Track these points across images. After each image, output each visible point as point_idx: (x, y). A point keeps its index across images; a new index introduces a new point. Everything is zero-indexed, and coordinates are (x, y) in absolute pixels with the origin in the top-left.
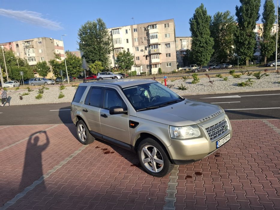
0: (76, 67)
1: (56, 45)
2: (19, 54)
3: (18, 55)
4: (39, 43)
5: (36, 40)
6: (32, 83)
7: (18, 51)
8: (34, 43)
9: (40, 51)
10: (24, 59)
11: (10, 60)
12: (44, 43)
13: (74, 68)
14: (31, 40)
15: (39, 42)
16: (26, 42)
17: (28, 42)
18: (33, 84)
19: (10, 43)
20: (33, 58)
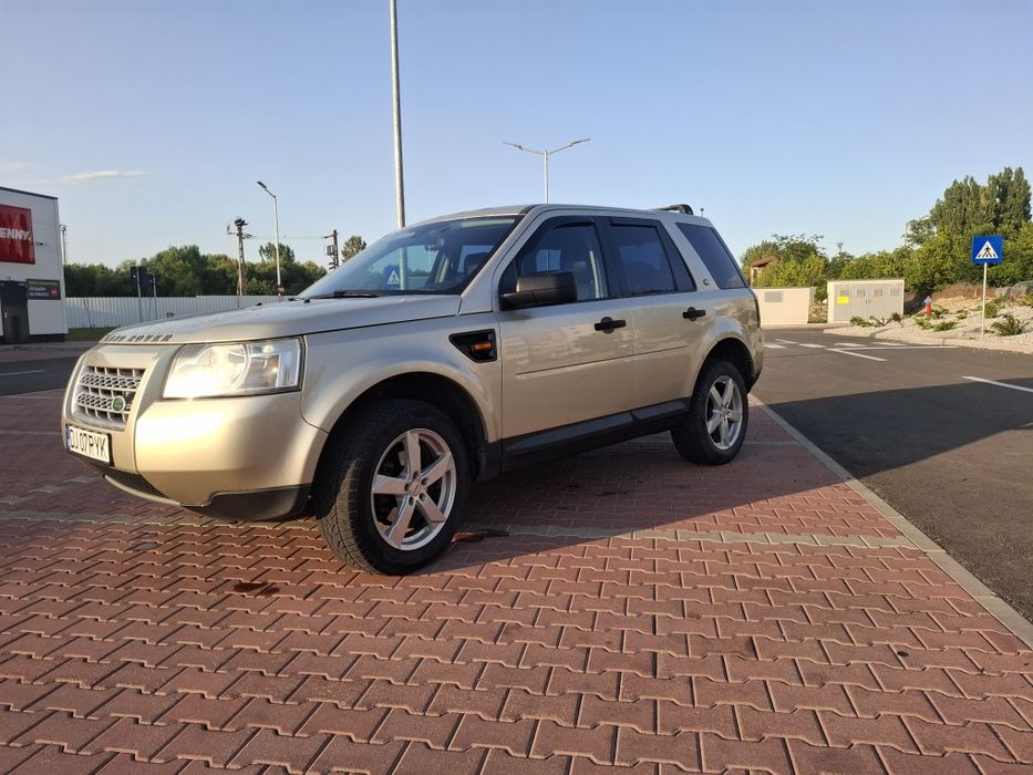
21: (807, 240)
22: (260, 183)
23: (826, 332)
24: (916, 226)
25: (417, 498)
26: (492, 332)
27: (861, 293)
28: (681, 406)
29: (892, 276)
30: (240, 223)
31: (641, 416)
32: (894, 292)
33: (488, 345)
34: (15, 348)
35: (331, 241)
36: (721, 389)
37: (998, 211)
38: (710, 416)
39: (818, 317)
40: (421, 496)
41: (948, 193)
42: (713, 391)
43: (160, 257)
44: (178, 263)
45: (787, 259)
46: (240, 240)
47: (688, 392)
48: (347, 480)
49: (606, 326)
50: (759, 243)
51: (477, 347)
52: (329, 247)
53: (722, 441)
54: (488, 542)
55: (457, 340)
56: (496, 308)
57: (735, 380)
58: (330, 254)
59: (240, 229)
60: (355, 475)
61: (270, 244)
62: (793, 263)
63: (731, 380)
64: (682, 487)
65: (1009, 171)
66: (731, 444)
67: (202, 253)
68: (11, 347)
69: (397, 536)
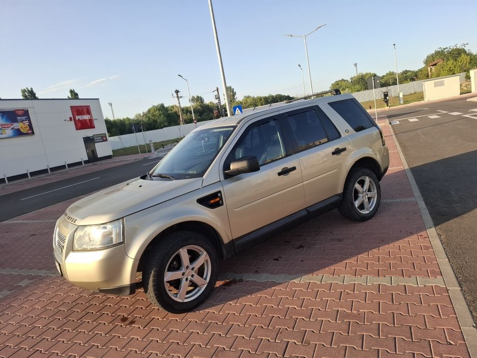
22: (179, 75)
23: (468, 100)
25: (189, 278)
26: (220, 192)
28: (338, 198)
30: (177, 92)
31: (311, 210)
33: (218, 199)
34: (93, 165)
35: (216, 93)
36: (362, 183)
38: (356, 198)
39: (466, 91)
40: (192, 276)
42: (357, 186)
43: (149, 111)
44: (156, 112)
45: (448, 59)
46: (178, 100)
47: (340, 190)
48: (151, 278)
49: (285, 172)
50: (433, 52)
51: (212, 202)
52: (216, 96)
53: (366, 209)
54: (233, 287)
55: (201, 201)
56: (222, 178)
57: (370, 177)
58: (216, 99)
59: (177, 95)
60: (154, 276)
61: (193, 97)
62: (451, 62)
63: (367, 178)
64: (339, 240)
66: (371, 210)
67: (166, 106)
68: (91, 164)
69: (181, 296)
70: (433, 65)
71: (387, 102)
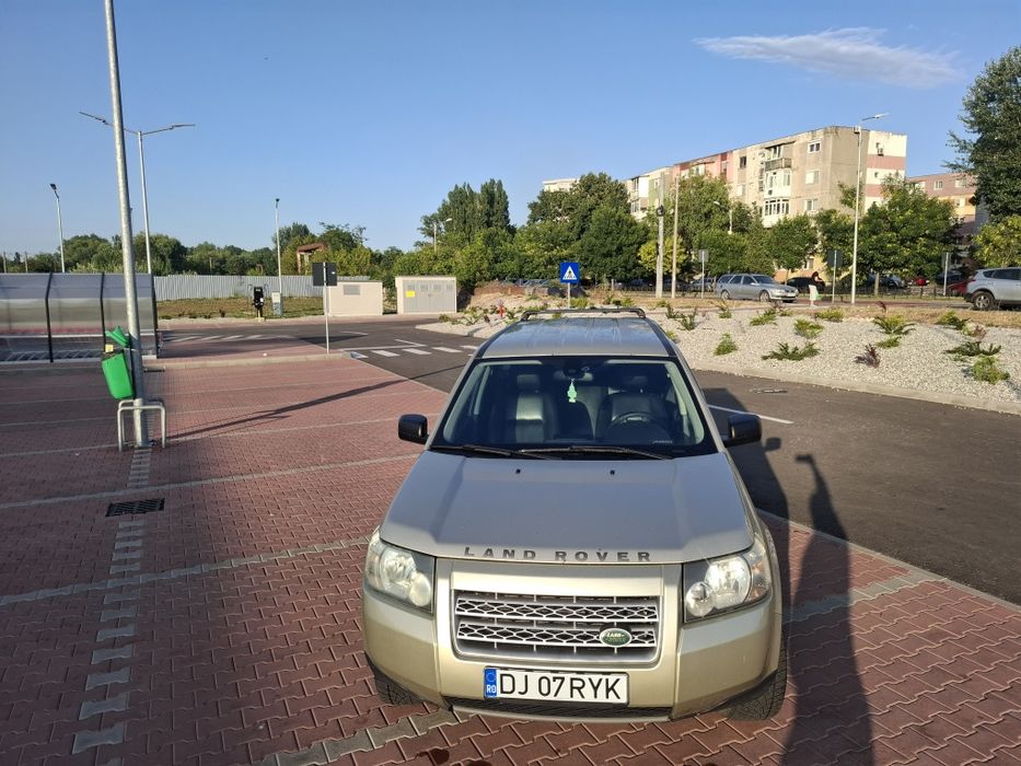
0: (913, 240)
1: (872, 150)
2: (744, 193)
3: (739, 193)
4: (812, 150)
5: (804, 138)
6: (724, 291)
7: (742, 179)
8: (795, 151)
9: (810, 178)
10: (752, 207)
11: (710, 212)
12: (830, 146)
13: (903, 242)
14: (788, 139)
15: (812, 146)
16: (769, 148)
17: (775, 147)
18: (725, 295)
19: (724, 156)
20: (781, 202)
21: (352, 229)
23: (397, 320)
24: (428, 221)
27: (424, 288)
29: (442, 273)
32: (450, 287)
37: (488, 215)
41: (451, 195)
65: (493, 181)
70: (306, 251)
71: (259, 307)
